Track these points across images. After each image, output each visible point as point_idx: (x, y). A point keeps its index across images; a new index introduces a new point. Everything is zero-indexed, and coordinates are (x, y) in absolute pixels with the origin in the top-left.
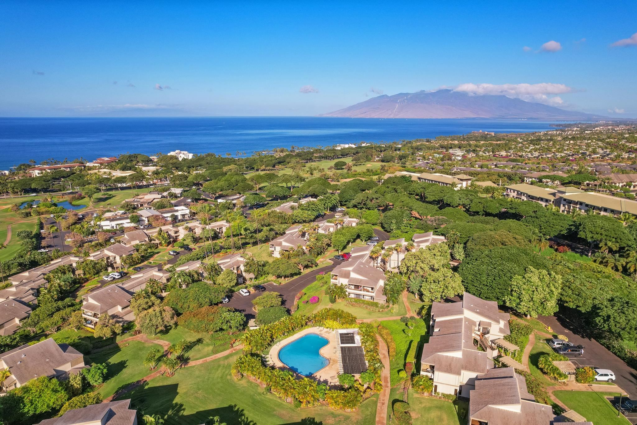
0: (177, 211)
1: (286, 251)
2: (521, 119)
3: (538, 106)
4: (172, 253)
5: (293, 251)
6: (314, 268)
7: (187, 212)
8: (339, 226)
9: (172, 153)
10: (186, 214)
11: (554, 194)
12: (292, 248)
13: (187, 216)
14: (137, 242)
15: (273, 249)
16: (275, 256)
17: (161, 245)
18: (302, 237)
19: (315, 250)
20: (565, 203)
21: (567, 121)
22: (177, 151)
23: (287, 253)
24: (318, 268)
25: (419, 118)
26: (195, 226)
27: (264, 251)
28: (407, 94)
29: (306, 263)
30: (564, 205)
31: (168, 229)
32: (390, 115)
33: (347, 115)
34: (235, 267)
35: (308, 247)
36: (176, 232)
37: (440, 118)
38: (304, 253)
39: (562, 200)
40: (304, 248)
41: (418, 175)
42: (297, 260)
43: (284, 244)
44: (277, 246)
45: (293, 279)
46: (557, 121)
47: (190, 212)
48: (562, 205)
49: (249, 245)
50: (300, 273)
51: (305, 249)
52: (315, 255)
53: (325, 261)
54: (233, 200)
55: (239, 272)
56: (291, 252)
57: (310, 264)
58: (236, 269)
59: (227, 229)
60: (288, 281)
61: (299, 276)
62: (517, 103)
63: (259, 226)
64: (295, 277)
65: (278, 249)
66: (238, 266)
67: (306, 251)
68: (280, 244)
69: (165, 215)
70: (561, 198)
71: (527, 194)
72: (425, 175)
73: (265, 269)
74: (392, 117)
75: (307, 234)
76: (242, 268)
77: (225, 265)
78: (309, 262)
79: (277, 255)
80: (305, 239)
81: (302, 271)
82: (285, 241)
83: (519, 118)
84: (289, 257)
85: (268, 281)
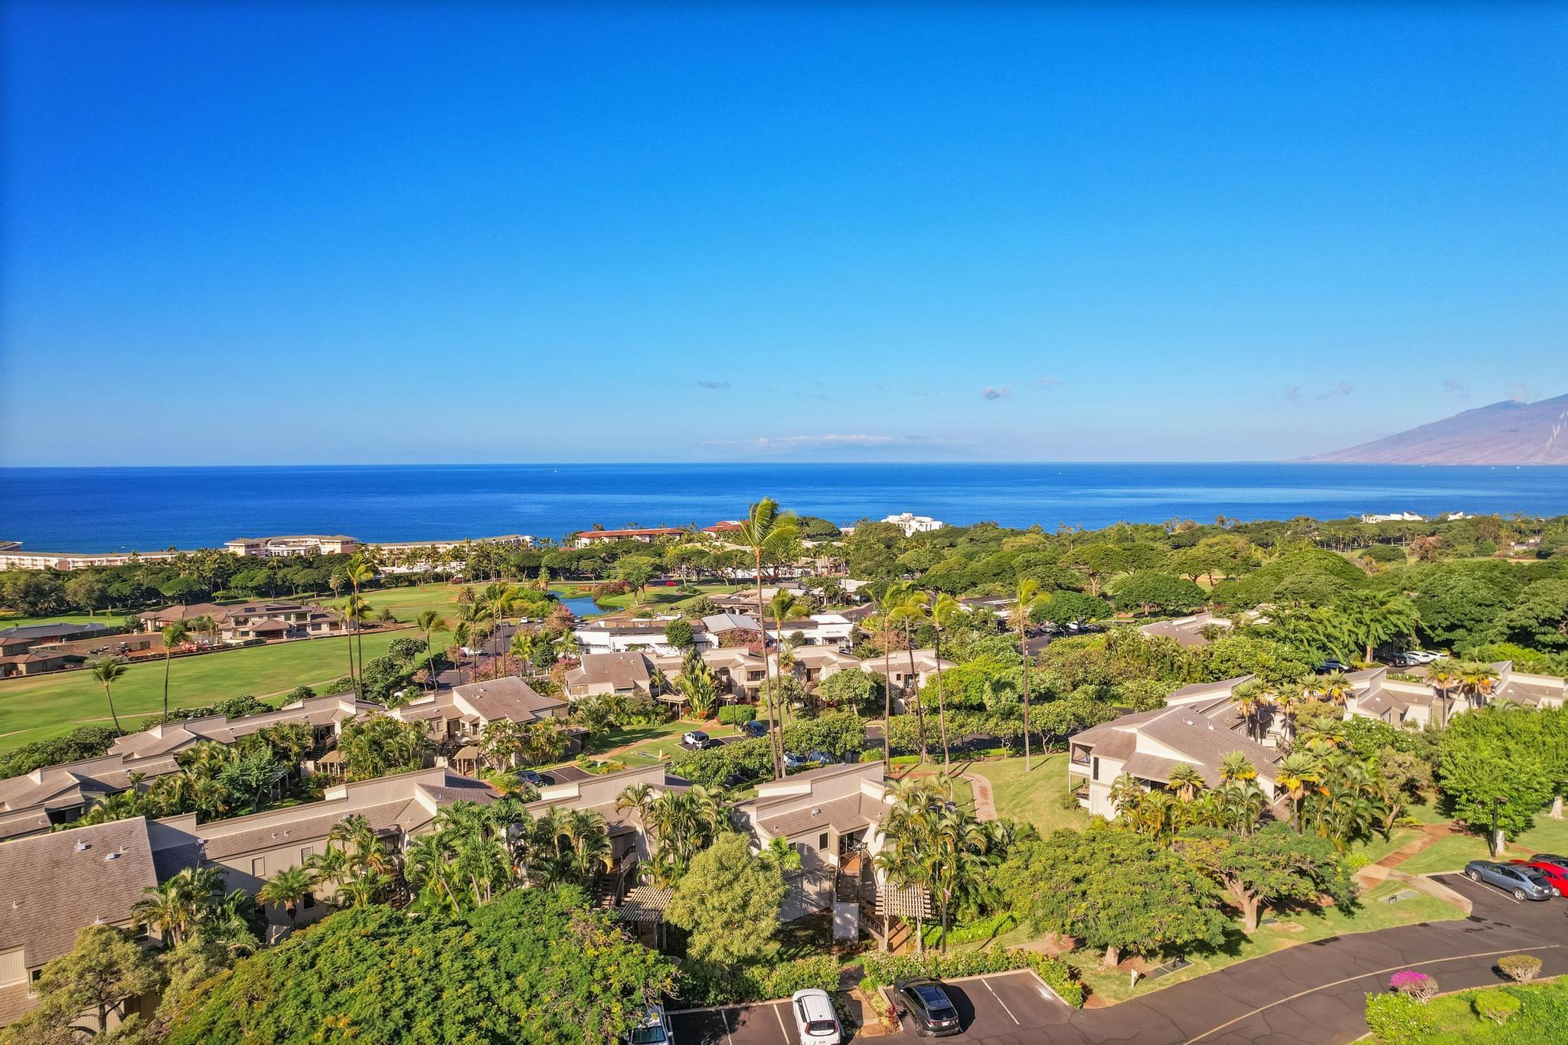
0: (815, 625)
1: (1154, 785)
5: (1196, 792)
6: (1333, 924)
7: (845, 629)
8: (1461, 705)
9: (893, 519)
10: (841, 638)
12: (1189, 775)
14: (609, 689)
15: (1089, 771)
16: (1093, 811)
17: (688, 712)
18: (1251, 732)
19: (1338, 807)
22: (905, 515)
23: (1158, 798)
24: (1361, 924)
26: (822, 659)
27: (1048, 777)
29: (1281, 881)
31: (730, 662)
32: (1532, 455)
34: (834, 834)
35: (1293, 783)
36: (755, 675)
38: (1267, 816)
40: (1267, 785)
42: (1219, 849)
43: (1148, 746)
44: (1107, 754)
45: (1183, 975)
47: (855, 631)
49: (1003, 751)
50: (1233, 942)
51: (1270, 792)
52: (1337, 838)
53: (1406, 882)
54: (999, 607)
55: (854, 869)
56: (1185, 795)
57: (1305, 888)
58: (833, 843)
59: (932, 681)
60: (1146, 989)
61: (1222, 961)
63: (1059, 682)
64: (1200, 966)
65: (1112, 769)
66: (851, 827)
67: (1276, 804)
68: (1124, 749)
73: (1002, 873)
75: (1278, 718)
76: (874, 844)
77: (771, 815)
78: (1302, 873)
79: (1101, 805)
80: (1269, 742)
81: (1247, 923)
82: (1159, 734)
84: (1166, 825)
85: (1007, 963)
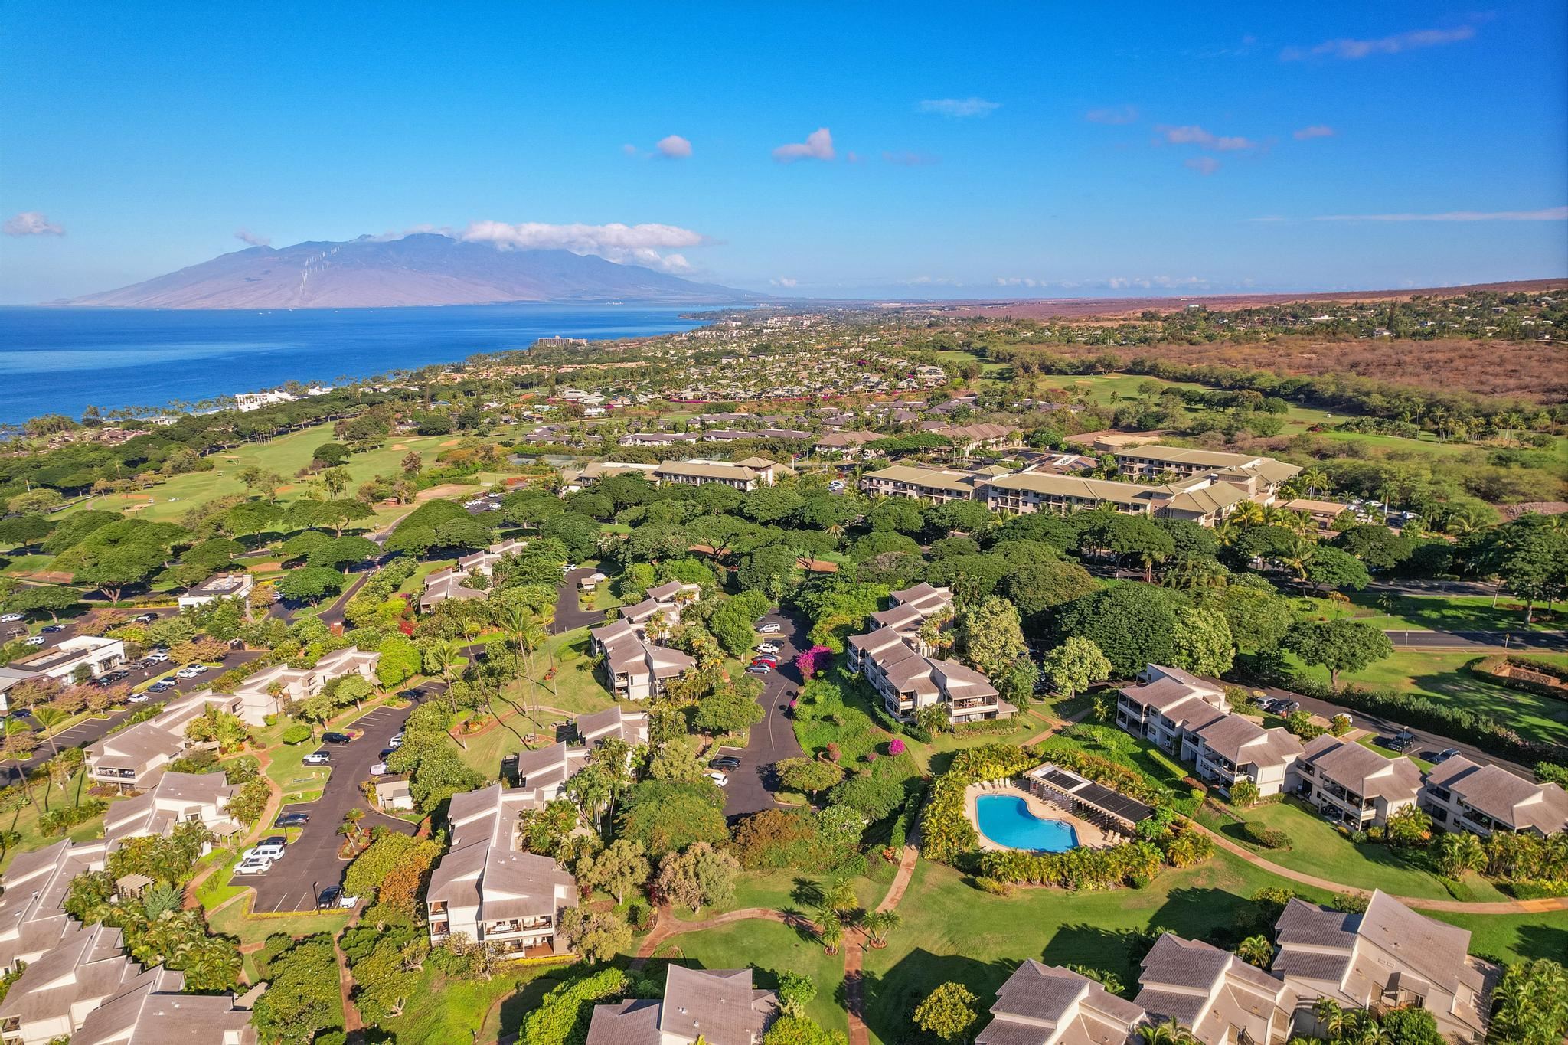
2: (611, 301)
3: (638, 272)
4: (317, 759)
7: (118, 648)
10: (114, 657)
11: (970, 481)
13: (116, 663)
17: (225, 751)
20: (995, 494)
21: (702, 305)
25: (372, 305)
28: (326, 246)
30: (994, 499)
32: (290, 299)
33: (157, 301)
36: (235, 707)
37: (425, 304)
39: (990, 490)
41: (655, 467)
46: (683, 305)
48: (990, 499)
62: (596, 266)
69: (54, 673)
70: (986, 487)
71: (916, 485)
72: (669, 466)
74: (295, 304)
79: (641, 693)
83: (605, 301)
